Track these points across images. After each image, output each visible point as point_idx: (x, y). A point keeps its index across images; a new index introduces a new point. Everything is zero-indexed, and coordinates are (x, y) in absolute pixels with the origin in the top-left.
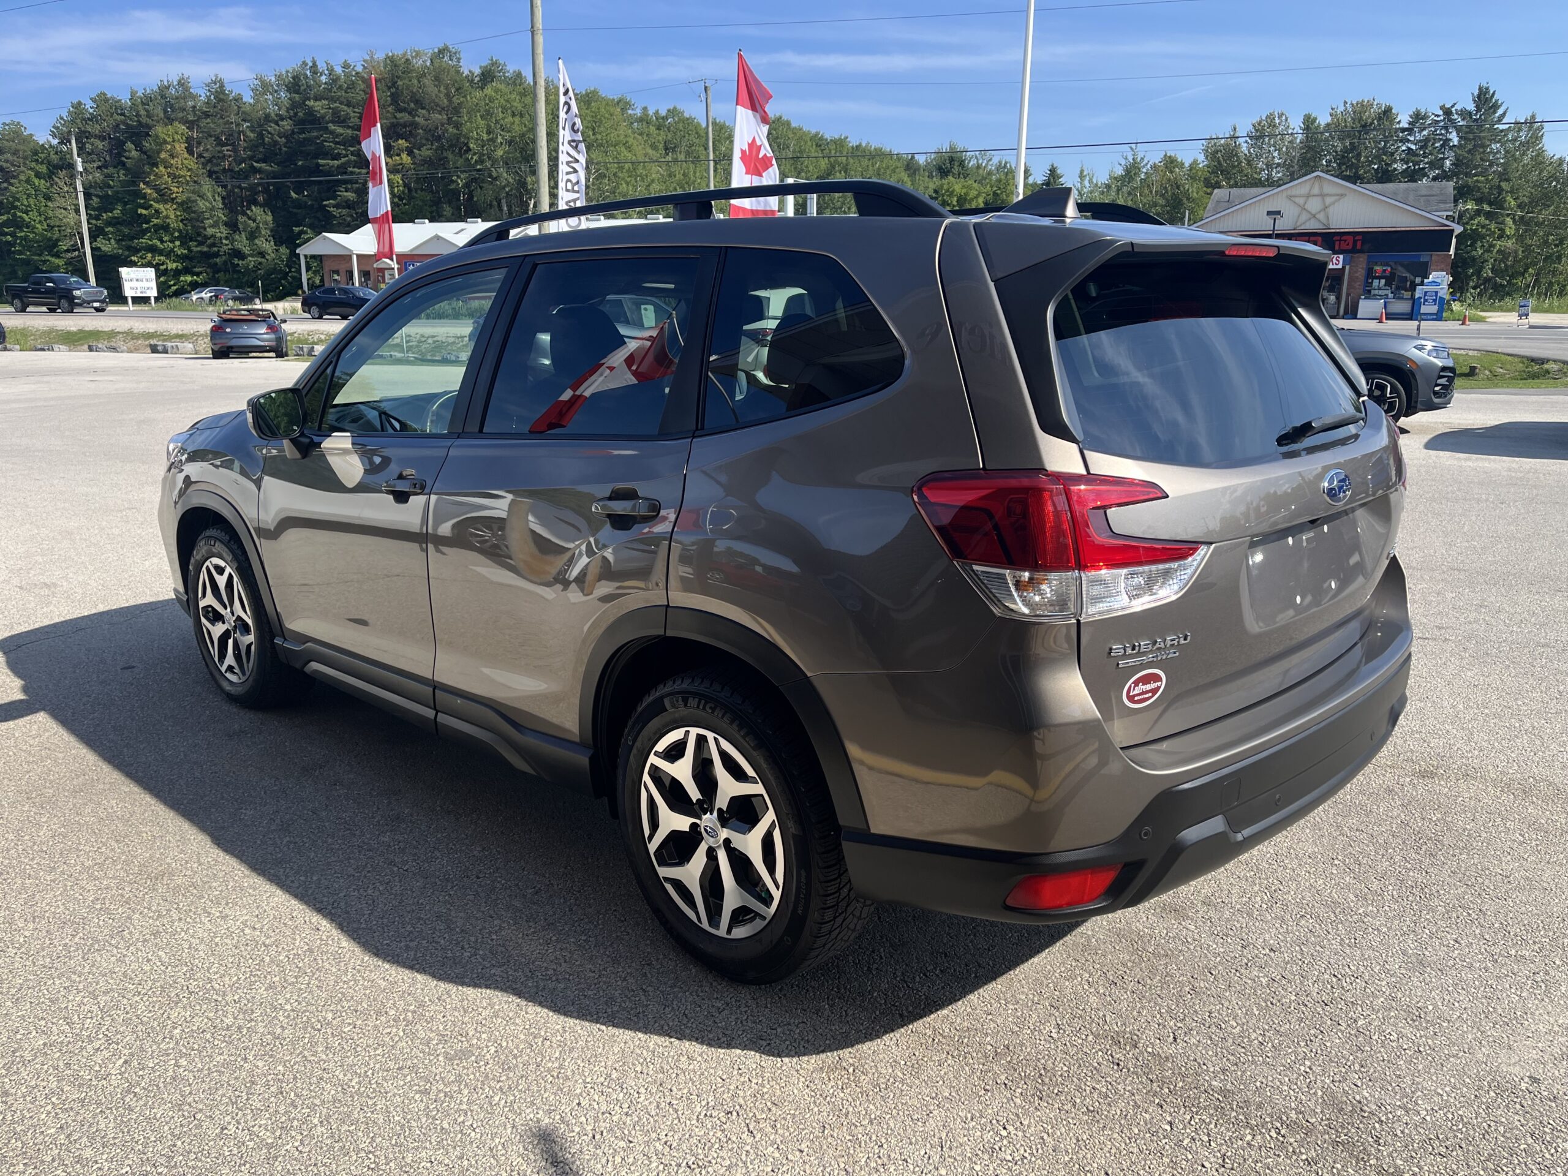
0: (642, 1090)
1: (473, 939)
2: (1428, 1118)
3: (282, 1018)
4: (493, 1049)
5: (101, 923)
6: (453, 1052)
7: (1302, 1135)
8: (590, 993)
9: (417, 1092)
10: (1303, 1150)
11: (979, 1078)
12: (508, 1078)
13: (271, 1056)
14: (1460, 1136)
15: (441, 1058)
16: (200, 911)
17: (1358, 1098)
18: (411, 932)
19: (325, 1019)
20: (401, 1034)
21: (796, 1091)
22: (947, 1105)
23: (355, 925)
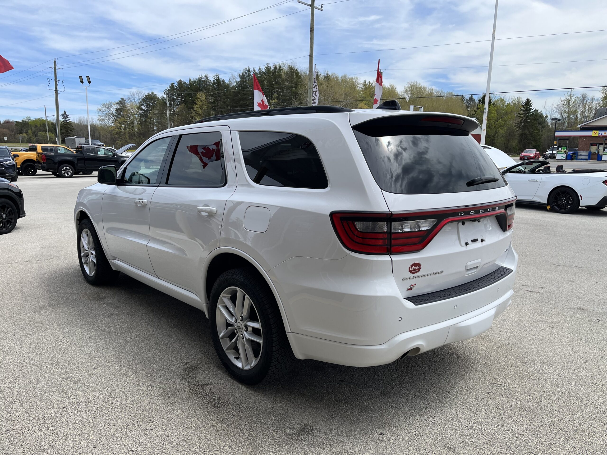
0: (105, 394)
1: (99, 349)
2: (330, 438)
3: (32, 362)
4: (76, 378)
5: (11, 333)
6: (65, 377)
7: (283, 435)
8: (117, 367)
9: (47, 385)
10: (278, 439)
11: (202, 405)
12: (73, 386)
13: (21, 371)
14: (335, 444)
15: (61, 378)
16: (37, 333)
17: (314, 428)
18: (85, 346)
19: (42, 364)
20: (57, 371)
21: (146, 401)
22: (184, 411)
23: (72, 342)
